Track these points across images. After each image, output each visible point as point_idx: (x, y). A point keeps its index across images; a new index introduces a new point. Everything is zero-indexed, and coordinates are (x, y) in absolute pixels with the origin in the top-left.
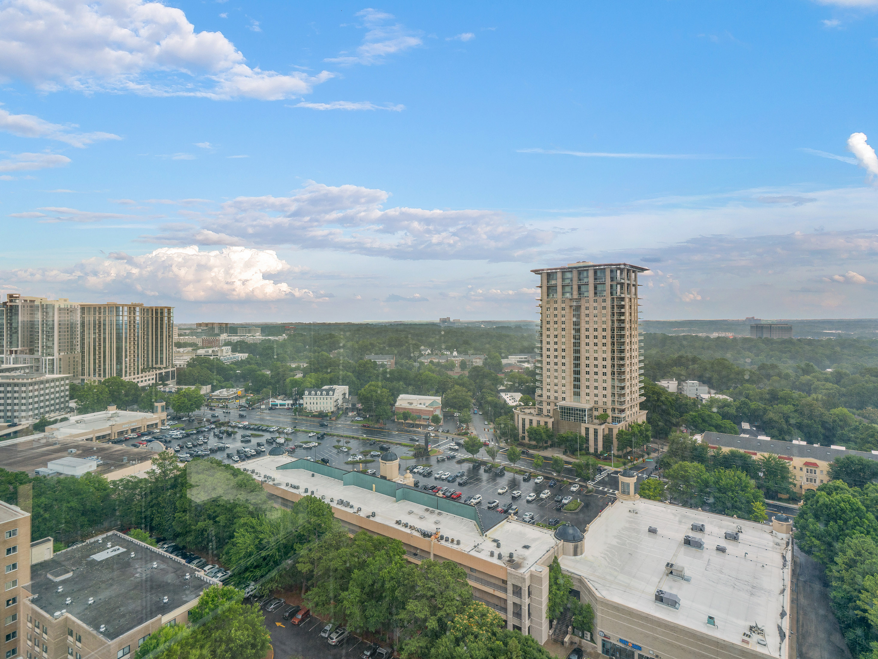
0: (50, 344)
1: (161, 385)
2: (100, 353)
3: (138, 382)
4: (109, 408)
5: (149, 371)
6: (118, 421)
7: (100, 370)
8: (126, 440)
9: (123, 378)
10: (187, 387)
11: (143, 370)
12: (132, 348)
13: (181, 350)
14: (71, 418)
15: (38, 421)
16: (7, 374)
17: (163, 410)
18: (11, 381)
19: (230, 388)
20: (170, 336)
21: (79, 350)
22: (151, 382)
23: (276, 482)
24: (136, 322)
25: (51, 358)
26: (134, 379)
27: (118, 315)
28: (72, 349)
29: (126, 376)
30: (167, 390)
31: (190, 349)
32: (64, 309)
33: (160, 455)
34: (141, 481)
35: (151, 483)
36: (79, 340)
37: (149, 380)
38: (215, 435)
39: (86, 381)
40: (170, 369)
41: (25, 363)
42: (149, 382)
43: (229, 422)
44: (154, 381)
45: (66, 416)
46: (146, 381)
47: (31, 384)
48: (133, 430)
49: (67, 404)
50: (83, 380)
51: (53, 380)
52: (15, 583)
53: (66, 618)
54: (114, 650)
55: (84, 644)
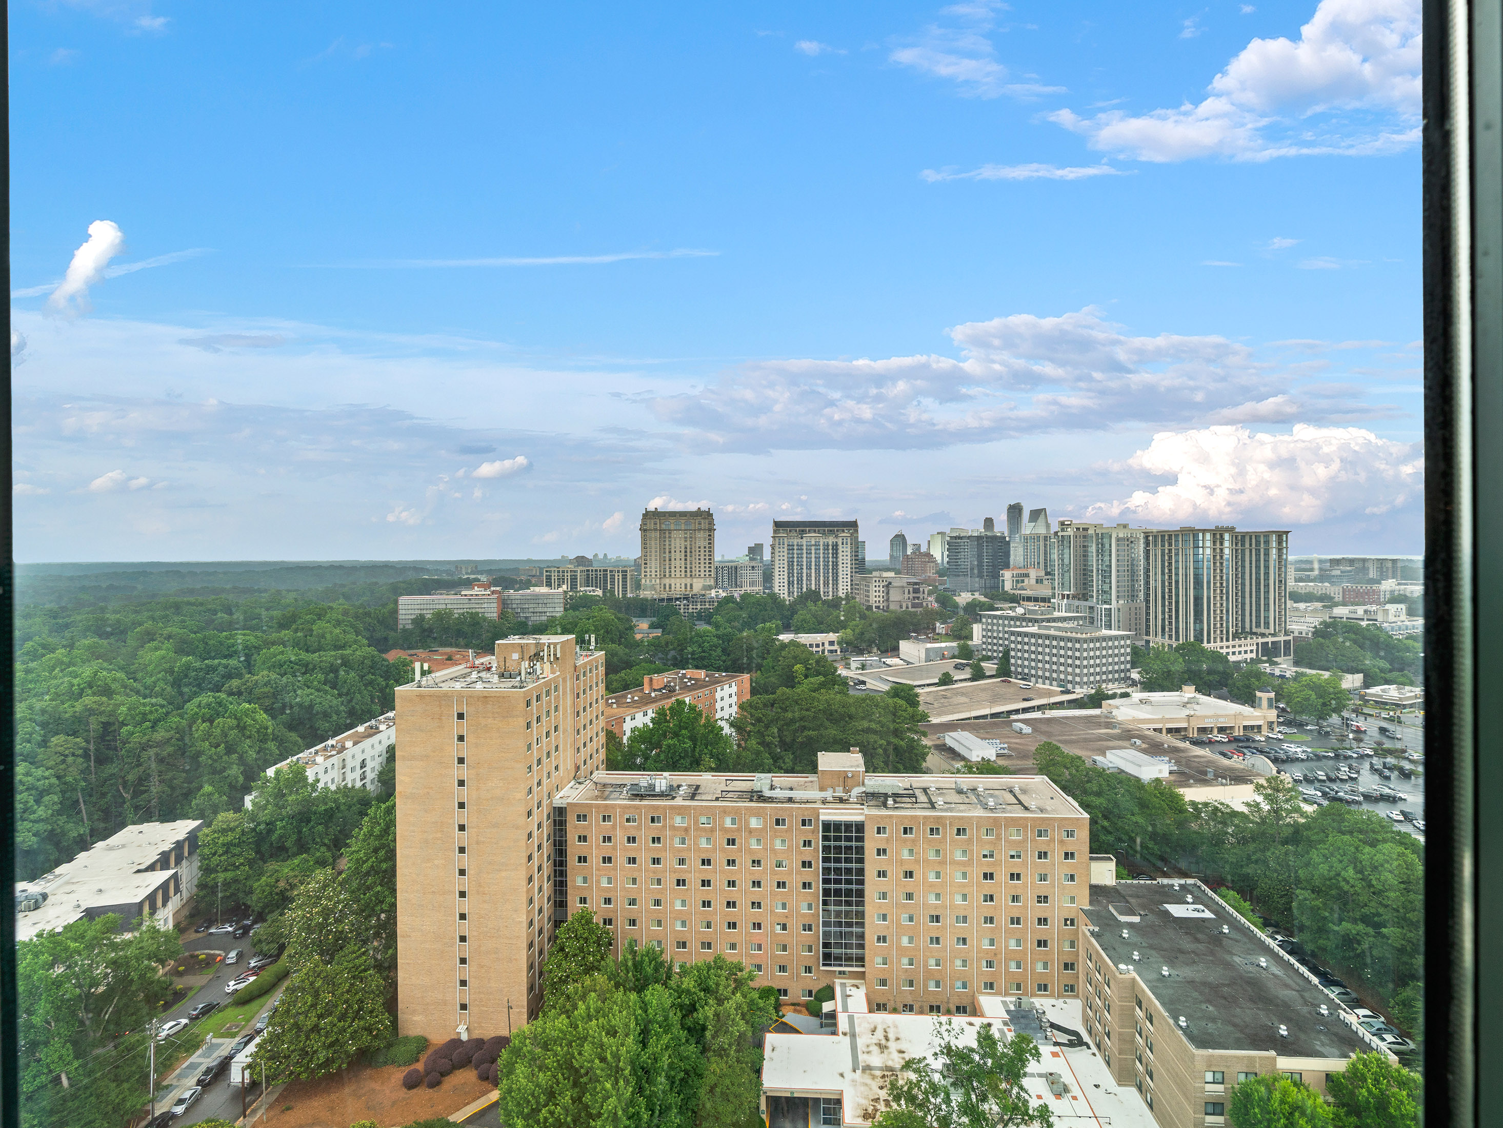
0: (1106, 587)
1: (1265, 662)
2: (1170, 603)
3: (1228, 653)
4: (1185, 688)
5: (1246, 638)
6: (1199, 711)
7: (1171, 630)
8: (1211, 742)
9: (1205, 645)
10: (1314, 672)
11: (1236, 636)
12: (1218, 598)
13: (1302, 606)
14: (1134, 695)
15: (1093, 691)
16: (1060, 624)
17: (1270, 706)
18: (1064, 634)
19: (1404, 684)
20: (1282, 582)
21: (1142, 598)
22: (1249, 656)
24: (1225, 557)
25: (1108, 607)
26: (1222, 648)
27: (1196, 547)
28: (1133, 597)
29: (1209, 642)
30: (1277, 672)
31: (1319, 605)
32: (1123, 539)
33: (1268, 780)
34: (1234, 814)
35: (1252, 822)
36: (1142, 583)
37: (1246, 652)
38: (1373, 769)
39: (1151, 644)
40: (1282, 638)
41: (1077, 612)
42: (1246, 656)
43: (1404, 751)
44: (1254, 655)
45: (1129, 690)
46: (1240, 653)
47: (1085, 641)
48: (1221, 730)
49: (1128, 674)
50: (1148, 642)
51: (1110, 638)
52: (1073, 899)
53: (1134, 979)
54: (1200, 1065)
55: (1157, 1029)
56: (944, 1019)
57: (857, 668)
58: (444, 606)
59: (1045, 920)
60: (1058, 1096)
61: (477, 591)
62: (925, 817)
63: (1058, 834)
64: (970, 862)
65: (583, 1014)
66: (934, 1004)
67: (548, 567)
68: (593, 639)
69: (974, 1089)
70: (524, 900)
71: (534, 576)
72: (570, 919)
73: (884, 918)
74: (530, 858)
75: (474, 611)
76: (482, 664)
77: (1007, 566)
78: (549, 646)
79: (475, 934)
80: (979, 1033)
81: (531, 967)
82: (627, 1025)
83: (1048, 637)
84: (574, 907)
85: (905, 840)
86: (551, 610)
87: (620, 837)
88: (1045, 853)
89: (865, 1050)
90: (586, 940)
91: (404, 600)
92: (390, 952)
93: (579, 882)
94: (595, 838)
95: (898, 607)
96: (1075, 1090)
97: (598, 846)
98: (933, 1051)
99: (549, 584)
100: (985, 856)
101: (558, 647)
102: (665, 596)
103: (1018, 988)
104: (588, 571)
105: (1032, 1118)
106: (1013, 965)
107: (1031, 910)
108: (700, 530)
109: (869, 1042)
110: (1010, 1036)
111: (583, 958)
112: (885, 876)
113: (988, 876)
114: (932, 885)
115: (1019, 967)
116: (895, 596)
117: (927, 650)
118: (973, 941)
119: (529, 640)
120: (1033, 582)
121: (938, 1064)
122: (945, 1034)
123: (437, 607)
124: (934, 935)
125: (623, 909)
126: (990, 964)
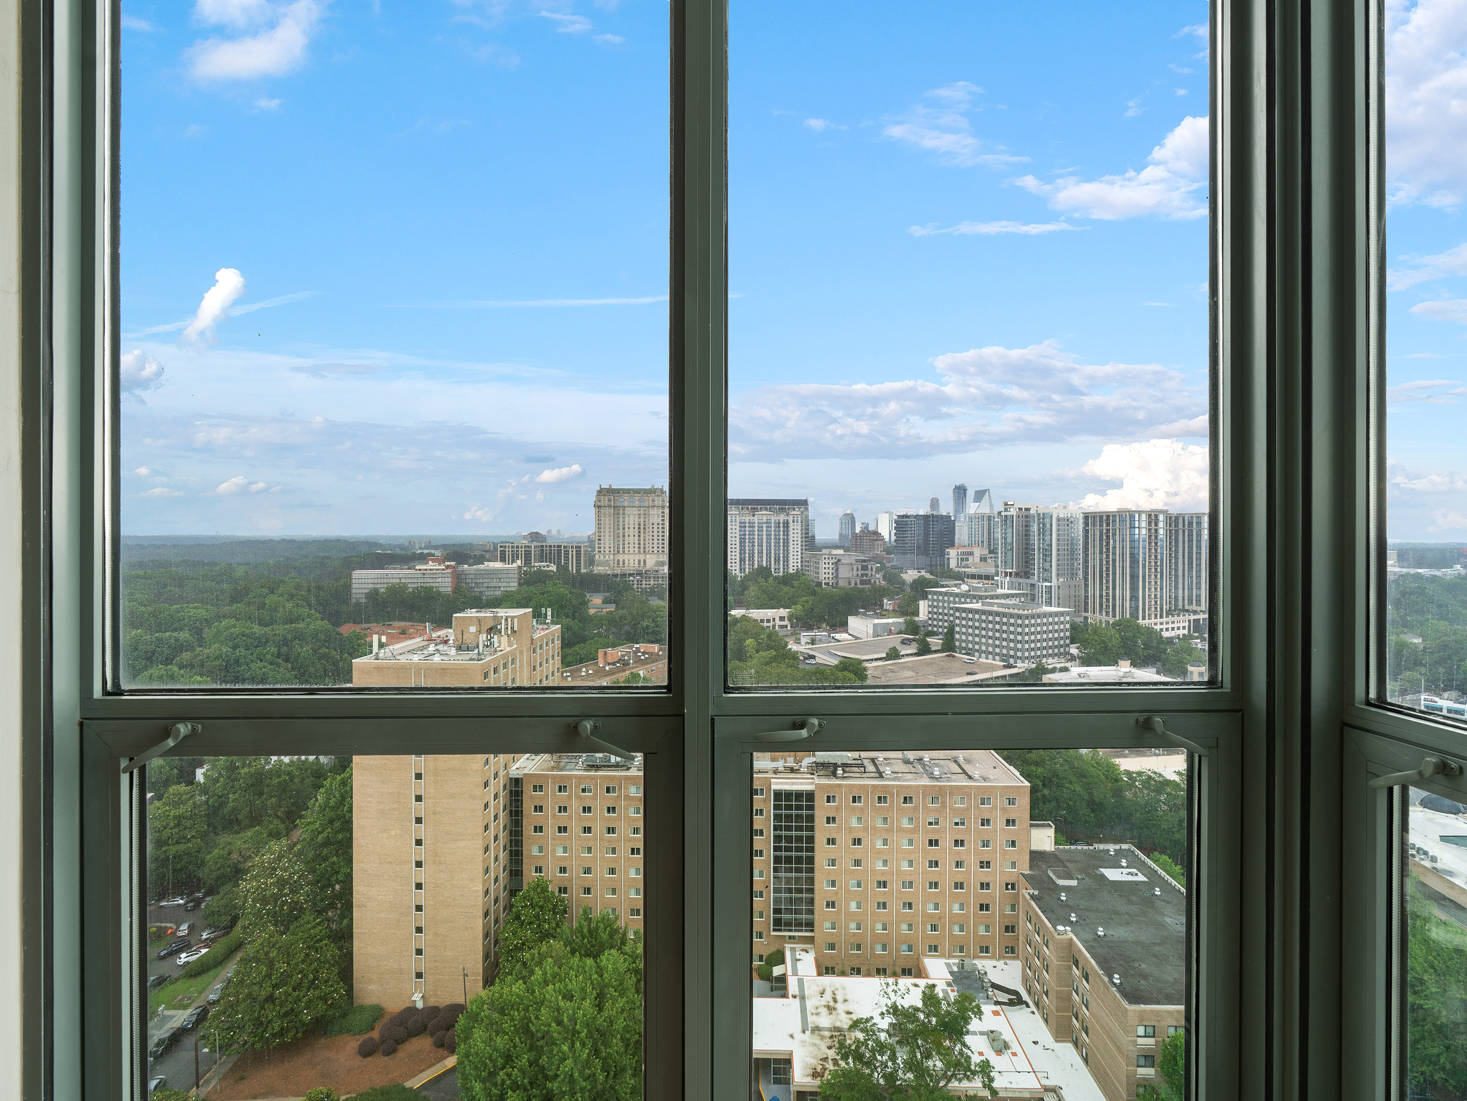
0: (1047, 566)
1: (1197, 638)
2: (1108, 581)
3: (1161, 630)
4: (1121, 662)
5: (1178, 616)
7: (1108, 607)
9: (1140, 621)
11: (1169, 613)
12: (1153, 577)
14: (1073, 669)
15: (1034, 666)
16: (1003, 601)
18: (1007, 610)
21: (1081, 576)
22: (1182, 632)
23: (1439, 865)
24: (1160, 537)
25: (1048, 584)
26: (1156, 624)
27: (1132, 527)
28: (1073, 575)
29: (1144, 618)
32: (1064, 519)
34: (1168, 783)
36: (1081, 562)
37: (1178, 628)
39: (1089, 621)
41: (1019, 589)
42: (1178, 632)
44: (1186, 632)
45: (1068, 664)
46: (1173, 629)
47: (1027, 617)
49: (1067, 649)
50: (1086, 618)
51: (1051, 615)
52: (1013, 865)
53: (1071, 939)
54: (1132, 1020)
55: (1093, 987)
56: (891, 980)
57: (807, 643)
58: (398, 581)
59: (988, 884)
60: (999, 1052)
61: (431, 565)
62: (873, 786)
63: (1000, 802)
64: (915, 830)
65: (540, 980)
66: (881, 967)
67: (502, 542)
68: (549, 613)
69: (919, 1047)
70: (481, 869)
71: (488, 551)
72: (525, 887)
73: (833, 883)
74: (486, 828)
75: (428, 585)
76: (439, 637)
77: (952, 544)
78: (506, 620)
79: (431, 903)
80: (924, 992)
81: (486, 935)
82: (583, 990)
83: (990, 613)
84: (530, 875)
85: (854, 809)
86: (505, 584)
87: (575, 806)
88: (988, 820)
89: (814, 1011)
90: (542, 908)
91: (357, 574)
92: (345, 921)
93: (535, 852)
94: (550, 808)
95: (847, 584)
96: (1015, 1047)
97: (554, 816)
98: (879, 1011)
99: (503, 560)
100: (931, 824)
101: (516, 620)
102: (619, 572)
103: (961, 951)
104: (542, 546)
105: (974, 1073)
106: (956, 928)
107: (974, 874)
108: (653, 507)
109: (818, 1004)
110: (953, 996)
111: (539, 926)
112: (834, 843)
113: (933, 843)
114: (880, 852)
115: (962, 930)
116: (844, 573)
117: (875, 625)
118: (918, 906)
119: (487, 614)
120: (977, 560)
121: (884, 1023)
122: (892, 995)
123: (392, 581)
124: (881, 900)
125: (578, 877)
126: (934, 928)
